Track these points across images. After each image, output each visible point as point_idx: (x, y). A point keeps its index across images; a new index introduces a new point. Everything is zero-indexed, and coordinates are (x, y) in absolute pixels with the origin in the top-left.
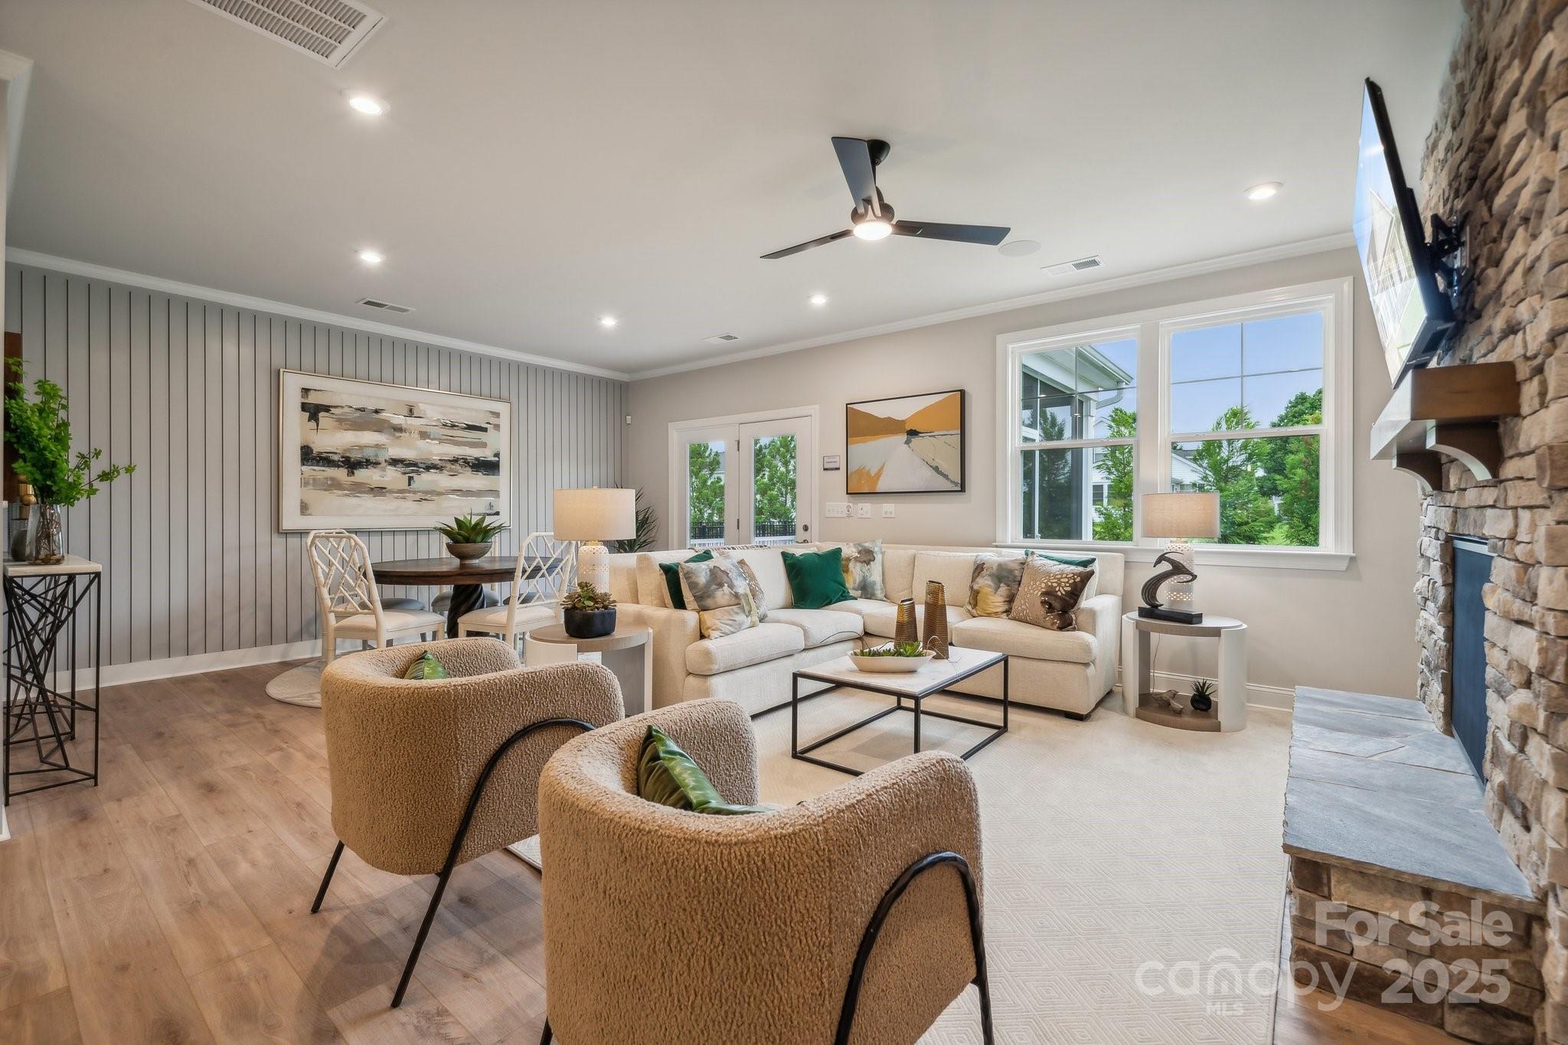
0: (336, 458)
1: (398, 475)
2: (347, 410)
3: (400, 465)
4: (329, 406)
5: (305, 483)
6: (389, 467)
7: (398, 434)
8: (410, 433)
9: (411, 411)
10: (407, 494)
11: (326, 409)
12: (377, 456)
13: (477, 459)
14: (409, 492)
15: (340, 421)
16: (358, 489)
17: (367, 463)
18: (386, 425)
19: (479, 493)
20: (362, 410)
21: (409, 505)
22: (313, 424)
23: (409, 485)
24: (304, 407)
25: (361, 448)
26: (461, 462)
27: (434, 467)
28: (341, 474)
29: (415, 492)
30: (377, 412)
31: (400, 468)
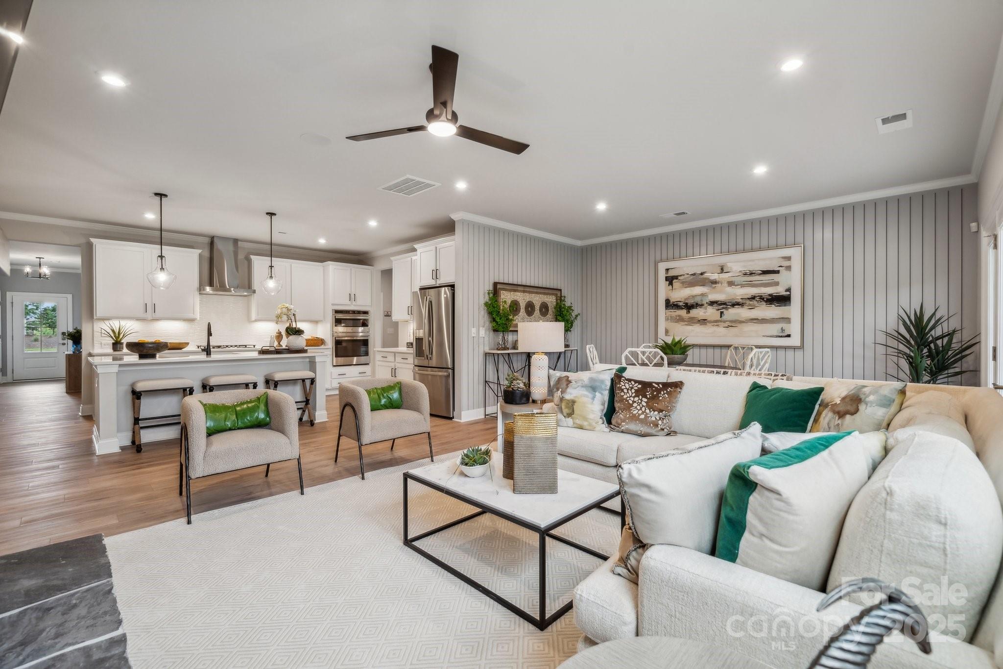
0: (681, 304)
1: (715, 311)
2: (686, 276)
3: (715, 305)
4: (677, 276)
5: (667, 319)
6: (709, 307)
7: (714, 286)
8: (722, 283)
9: (722, 269)
10: (719, 323)
11: (676, 277)
12: (702, 301)
13: (770, 295)
14: (721, 321)
15: (683, 283)
16: (692, 321)
17: (697, 305)
18: (707, 281)
19: (773, 321)
20: (694, 274)
21: (721, 330)
22: (671, 287)
23: (721, 317)
24: (667, 279)
25: (693, 297)
26: (757, 299)
27: (738, 304)
28: (683, 313)
29: (725, 322)
30: (702, 274)
31: (715, 307)
